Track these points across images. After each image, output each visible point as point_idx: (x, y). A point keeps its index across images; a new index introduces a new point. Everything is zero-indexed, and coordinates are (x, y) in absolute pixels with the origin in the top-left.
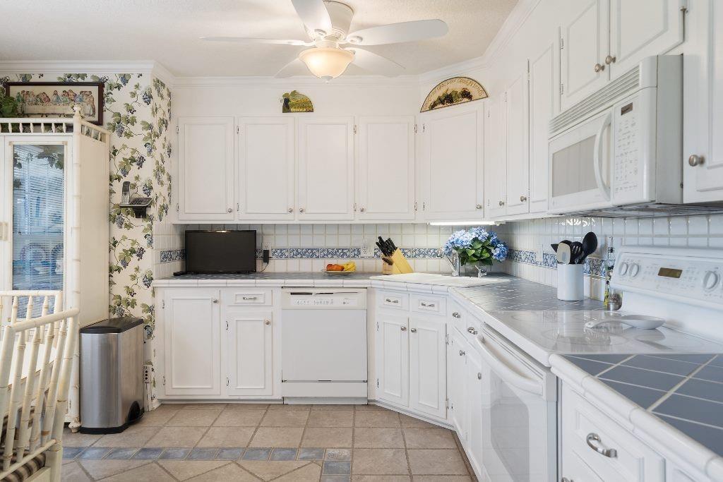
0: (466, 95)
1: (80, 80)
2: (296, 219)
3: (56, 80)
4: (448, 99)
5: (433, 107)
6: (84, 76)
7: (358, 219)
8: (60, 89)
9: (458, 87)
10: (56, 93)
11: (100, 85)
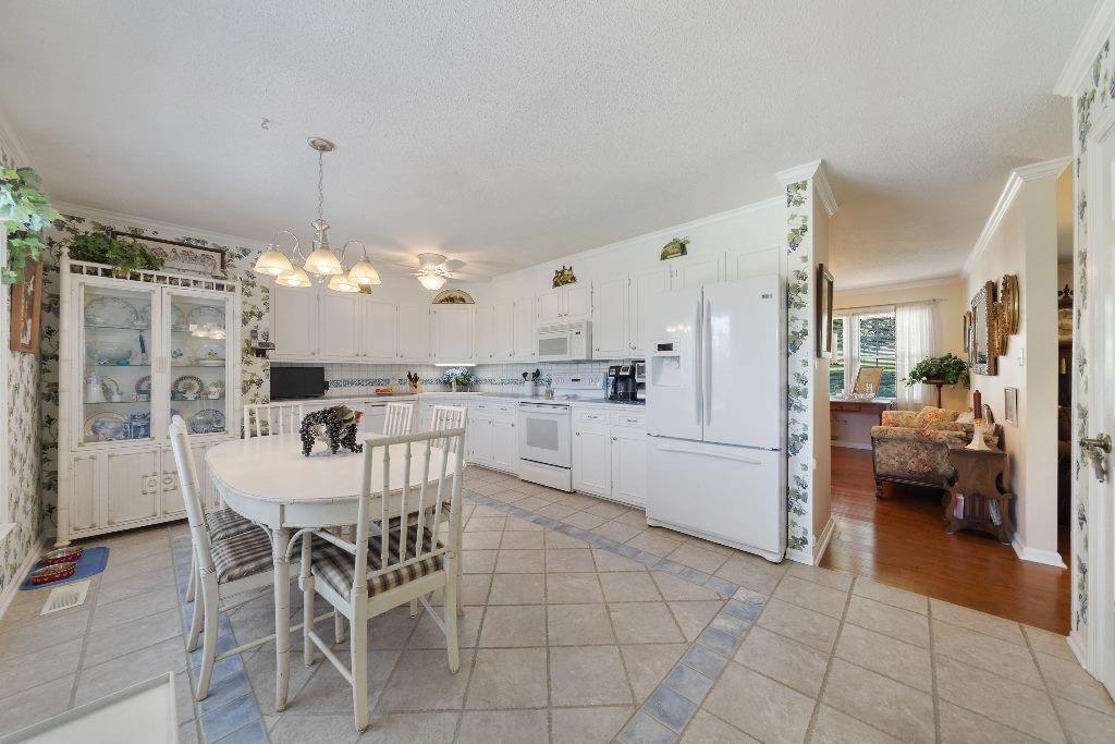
0: (463, 300)
1: (199, 245)
2: (360, 360)
3: (174, 240)
4: (451, 300)
5: (441, 302)
6: (204, 242)
7: (398, 361)
8: (180, 249)
9: (458, 295)
10: (174, 251)
11: (222, 252)
